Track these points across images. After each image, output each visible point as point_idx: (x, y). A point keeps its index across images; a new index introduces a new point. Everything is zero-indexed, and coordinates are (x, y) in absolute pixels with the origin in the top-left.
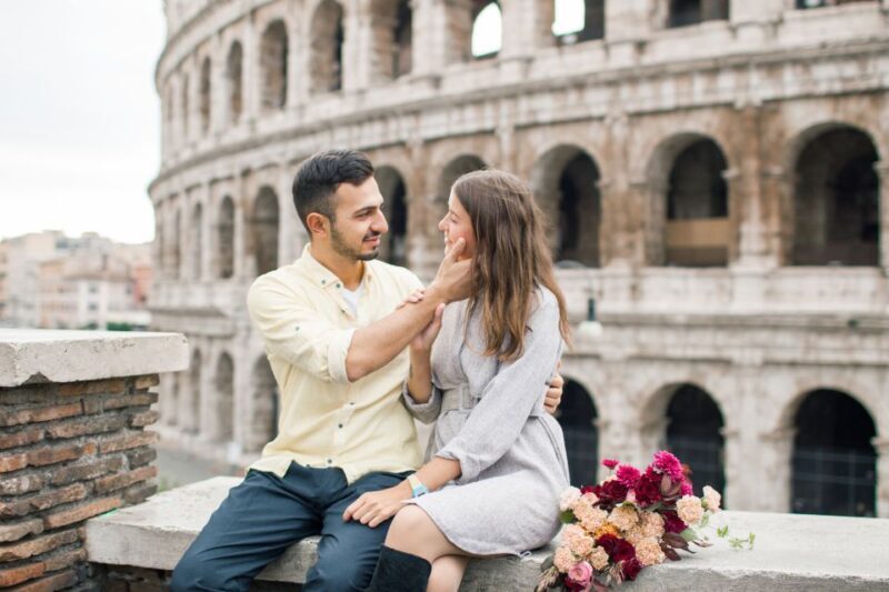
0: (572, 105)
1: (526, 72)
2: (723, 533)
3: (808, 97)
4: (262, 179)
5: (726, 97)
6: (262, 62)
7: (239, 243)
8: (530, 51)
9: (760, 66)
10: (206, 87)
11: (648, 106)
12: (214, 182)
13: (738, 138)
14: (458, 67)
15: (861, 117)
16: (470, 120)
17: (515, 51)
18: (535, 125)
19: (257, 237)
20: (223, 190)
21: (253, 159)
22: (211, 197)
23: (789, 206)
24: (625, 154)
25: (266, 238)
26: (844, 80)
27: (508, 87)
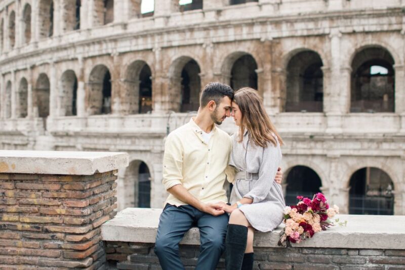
0: (188, 38)
1: (166, 23)
2: (337, 221)
3: (292, 37)
4: (41, 70)
5: (257, 36)
6: (40, 15)
7: (30, 100)
8: (169, 13)
9: (272, 23)
10: (12, 26)
11: (222, 39)
12: (17, 71)
13: (262, 54)
14: (135, 19)
15: (315, 46)
16: (141, 44)
17: (162, 13)
18: (171, 47)
19: (39, 97)
20: (21, 75)
21: (36, 61)
22: (15, 79)
23: (284, 86)
24: (212, 61)
25: (43, 98)
26: (308, 30)
27: (158, 29)
